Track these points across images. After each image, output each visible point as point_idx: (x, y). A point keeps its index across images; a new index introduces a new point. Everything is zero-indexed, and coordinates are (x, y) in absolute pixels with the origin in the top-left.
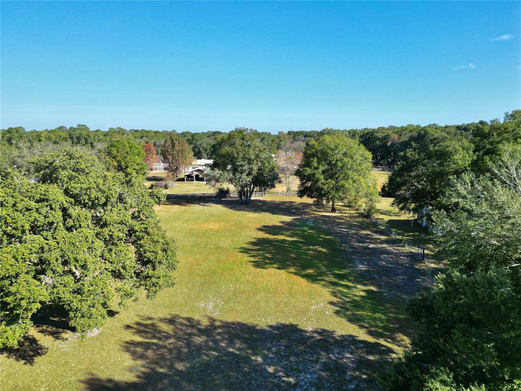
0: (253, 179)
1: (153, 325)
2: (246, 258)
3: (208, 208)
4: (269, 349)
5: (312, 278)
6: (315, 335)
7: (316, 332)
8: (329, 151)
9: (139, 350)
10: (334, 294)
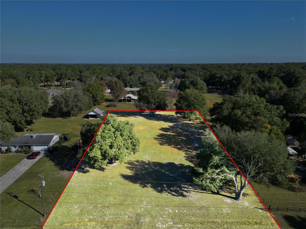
0: (156, 106)
1: (132, 162)
2: (156, 141)
3: (137, 118)
4: (166, 168)
5: (179, 149)
6: (179, 165)
7: (179, 164)
8: (188, 97)
9: (131, 168)
10: (186, 154)
